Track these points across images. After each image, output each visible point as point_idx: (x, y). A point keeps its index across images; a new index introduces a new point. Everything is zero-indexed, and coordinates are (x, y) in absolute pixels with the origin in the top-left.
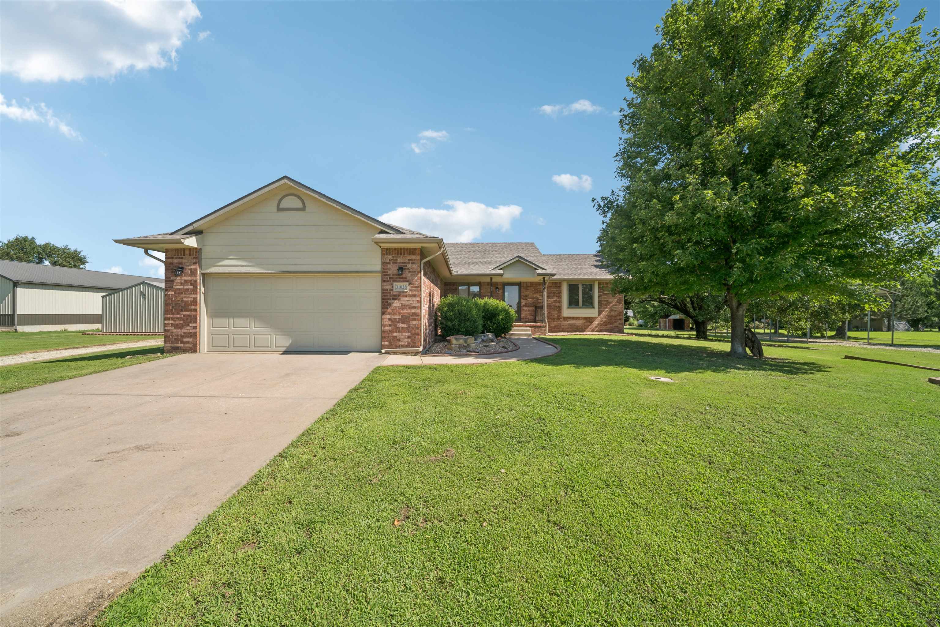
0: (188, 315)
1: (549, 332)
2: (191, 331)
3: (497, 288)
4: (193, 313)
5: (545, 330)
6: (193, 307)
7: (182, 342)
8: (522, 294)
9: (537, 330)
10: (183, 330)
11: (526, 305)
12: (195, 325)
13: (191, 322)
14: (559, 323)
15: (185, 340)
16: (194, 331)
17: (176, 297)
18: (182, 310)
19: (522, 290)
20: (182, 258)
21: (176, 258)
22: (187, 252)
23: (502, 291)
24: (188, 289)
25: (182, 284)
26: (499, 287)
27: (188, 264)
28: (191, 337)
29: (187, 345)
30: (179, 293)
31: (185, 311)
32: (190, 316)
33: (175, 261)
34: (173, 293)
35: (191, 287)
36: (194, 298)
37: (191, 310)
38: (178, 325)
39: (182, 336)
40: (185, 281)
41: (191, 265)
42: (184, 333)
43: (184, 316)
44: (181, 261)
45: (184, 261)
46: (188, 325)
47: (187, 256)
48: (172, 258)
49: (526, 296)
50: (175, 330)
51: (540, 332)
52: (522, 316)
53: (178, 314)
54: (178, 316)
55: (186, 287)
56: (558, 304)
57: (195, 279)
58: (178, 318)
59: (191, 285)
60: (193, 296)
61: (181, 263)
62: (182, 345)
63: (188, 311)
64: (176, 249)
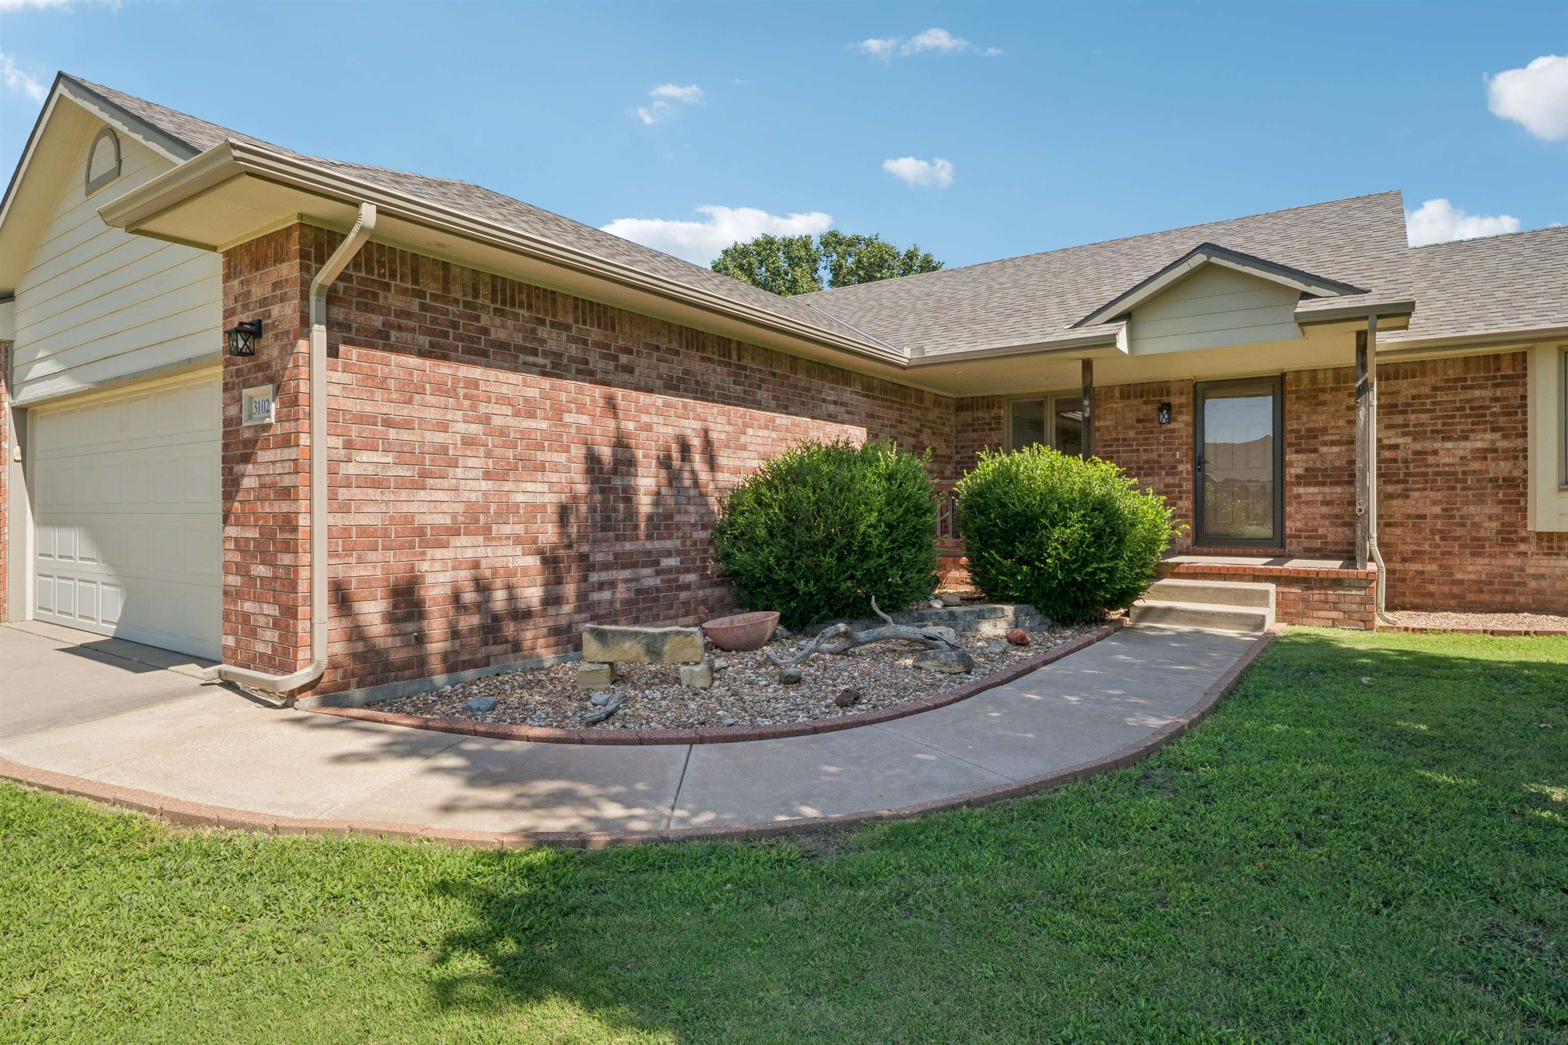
1: (1389, 608)
3: (1168, 407)
5: (1367, 601)
8: (1291, 425)
9: (1316, 595)
11: (1309, 477)
14: (1512, 561)
19: (1292, 406)
23: (1186, 418)
26: (1175, 400)
49: (1313, 434)
51: (1335, 607)
52: (1291, 526)
56: (1504, 468)
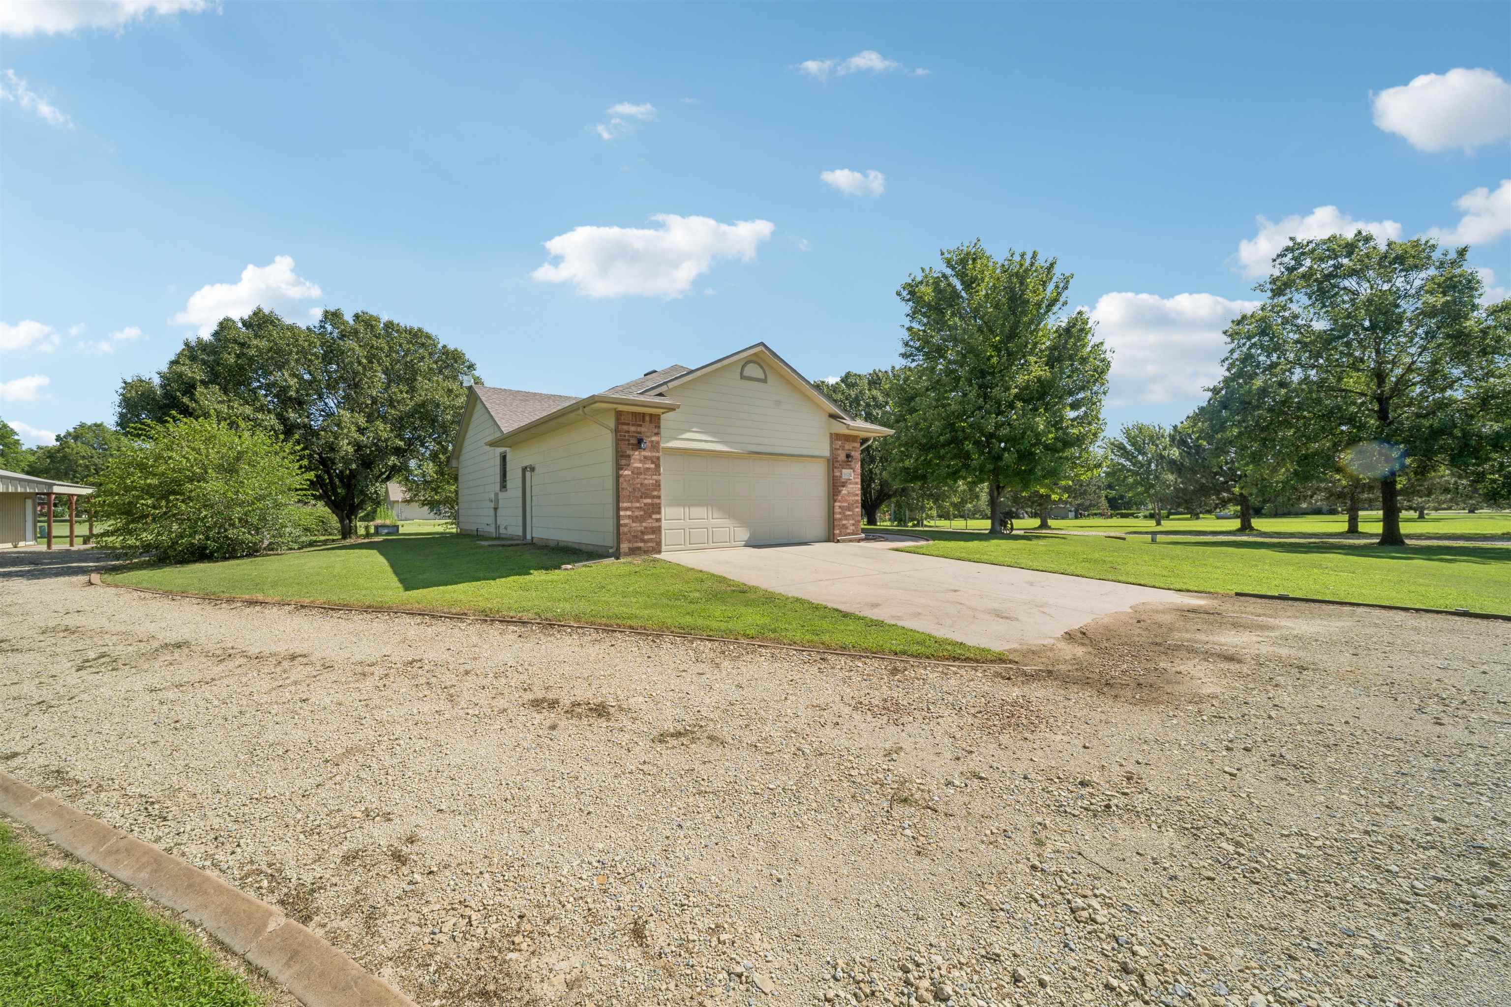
0: (649, 504)
2: (654, 525)
4: (656, 501)
6: (655, 493)
7: (643, 541)
10: (644, 524)
12: (658, 516)
13: (653, 513)
15: (646, 537)
16: (657, 524)
17: (633, 478)
18: (641, 497)
20: (641, 426)
21: (633, 425)
22: (647, 418)
24: (648, 469)
25: (641, 461)
27: (649, 434)
28: (653, 532)
29: (650, 544)
30: (638, 474)
31: (645, 498)
32: (652, 504)
33: (633, 429)
34: (630, 473)
35: (653, 466)
36: (656, 481)
37: (654, 497)
38: (637, 517)
39: (643, 533)
40: (645, 457)
41: (651, 436)
42: (646, 528)
43: (645, 505)
44: (639, 429)
45: (643, 429)
46: (650, 517)
47: (647, 424)
48: (628, 424)
50: (634, 525)
53: (638, 501)
54: (638, 505)
55: (647, 466)
57: (657, 455)
58: (638, 508)
59: (653, 462)
60: (655, 477)
61: (640, 433)
62: (641, 545)
63: (649, 498)
64: (632, 413)
